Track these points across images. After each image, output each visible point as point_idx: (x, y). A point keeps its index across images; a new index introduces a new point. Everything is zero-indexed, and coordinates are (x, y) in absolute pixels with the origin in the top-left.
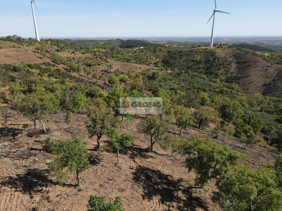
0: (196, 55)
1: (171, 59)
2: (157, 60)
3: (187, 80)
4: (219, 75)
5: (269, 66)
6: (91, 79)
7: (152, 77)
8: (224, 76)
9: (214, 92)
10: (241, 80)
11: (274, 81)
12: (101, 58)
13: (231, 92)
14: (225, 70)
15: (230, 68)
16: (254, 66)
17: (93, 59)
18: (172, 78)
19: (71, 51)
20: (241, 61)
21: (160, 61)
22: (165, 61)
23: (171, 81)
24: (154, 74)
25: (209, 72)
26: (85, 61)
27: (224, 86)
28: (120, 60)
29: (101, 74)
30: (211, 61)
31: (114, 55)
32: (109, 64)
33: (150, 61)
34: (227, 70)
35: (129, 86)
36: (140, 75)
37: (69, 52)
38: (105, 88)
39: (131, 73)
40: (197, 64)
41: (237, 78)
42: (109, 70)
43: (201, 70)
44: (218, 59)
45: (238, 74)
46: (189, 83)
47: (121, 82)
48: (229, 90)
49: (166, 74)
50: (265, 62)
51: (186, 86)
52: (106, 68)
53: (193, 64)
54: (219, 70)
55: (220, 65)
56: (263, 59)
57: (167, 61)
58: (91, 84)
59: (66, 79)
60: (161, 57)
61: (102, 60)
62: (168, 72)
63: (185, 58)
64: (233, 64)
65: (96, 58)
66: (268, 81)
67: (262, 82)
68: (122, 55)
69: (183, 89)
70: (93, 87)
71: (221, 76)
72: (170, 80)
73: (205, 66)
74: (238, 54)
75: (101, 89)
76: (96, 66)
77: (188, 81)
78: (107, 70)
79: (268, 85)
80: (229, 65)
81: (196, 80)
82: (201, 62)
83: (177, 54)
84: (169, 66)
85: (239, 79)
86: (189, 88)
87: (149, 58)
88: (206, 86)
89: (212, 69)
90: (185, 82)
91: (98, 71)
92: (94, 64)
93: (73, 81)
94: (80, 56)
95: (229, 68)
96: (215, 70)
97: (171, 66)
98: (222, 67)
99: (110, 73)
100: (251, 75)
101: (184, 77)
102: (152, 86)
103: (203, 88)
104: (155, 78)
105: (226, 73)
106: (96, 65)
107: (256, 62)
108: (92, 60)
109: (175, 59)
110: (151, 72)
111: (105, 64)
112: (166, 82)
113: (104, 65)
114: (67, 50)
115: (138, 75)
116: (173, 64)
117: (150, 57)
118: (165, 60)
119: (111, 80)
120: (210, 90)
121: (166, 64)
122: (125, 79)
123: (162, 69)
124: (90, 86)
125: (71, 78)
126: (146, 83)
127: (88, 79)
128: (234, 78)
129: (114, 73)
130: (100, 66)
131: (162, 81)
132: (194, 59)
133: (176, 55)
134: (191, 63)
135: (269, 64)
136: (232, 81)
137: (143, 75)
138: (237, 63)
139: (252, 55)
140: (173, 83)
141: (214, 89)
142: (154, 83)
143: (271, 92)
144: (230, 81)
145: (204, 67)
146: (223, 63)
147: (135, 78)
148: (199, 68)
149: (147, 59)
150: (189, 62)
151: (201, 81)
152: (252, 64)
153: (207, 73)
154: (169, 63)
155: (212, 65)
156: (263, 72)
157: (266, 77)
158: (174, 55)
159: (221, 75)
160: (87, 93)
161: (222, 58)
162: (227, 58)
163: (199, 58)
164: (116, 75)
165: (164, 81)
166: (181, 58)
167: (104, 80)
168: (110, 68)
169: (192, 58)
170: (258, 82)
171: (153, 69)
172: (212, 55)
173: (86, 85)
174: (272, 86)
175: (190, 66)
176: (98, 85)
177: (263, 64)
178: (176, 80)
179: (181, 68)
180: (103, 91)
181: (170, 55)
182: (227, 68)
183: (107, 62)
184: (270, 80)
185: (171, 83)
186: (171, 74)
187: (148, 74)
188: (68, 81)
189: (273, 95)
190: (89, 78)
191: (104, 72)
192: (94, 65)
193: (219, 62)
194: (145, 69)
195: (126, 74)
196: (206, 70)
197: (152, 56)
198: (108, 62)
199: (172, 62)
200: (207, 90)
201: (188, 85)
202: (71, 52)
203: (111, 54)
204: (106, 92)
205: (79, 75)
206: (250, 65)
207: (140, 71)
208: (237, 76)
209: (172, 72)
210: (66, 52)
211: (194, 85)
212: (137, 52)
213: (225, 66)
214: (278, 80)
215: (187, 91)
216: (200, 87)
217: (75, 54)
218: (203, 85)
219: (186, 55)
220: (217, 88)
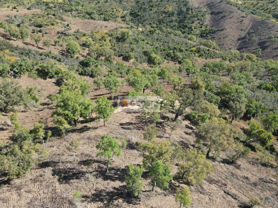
0: (168, 6)
1: (140, 10)
2: (125, 12)
3: (161, 39)
4: (194, 29)
5: (244, 17)
6: (41, 49)
7: (121, 38)
8: (198, 30)
9: (190, 51)
10: (216, 34)
11: (249, 34)
12: (54, 15)
13: (208, 50)
14: (199, 23)
15: (205, 20)
16: (229, 17)
17: (43, 16)
18: (144, 38)
19: (12, 5)
20: (215, 12)
21: (128, 13)
22: (134, 14)
23: (143, 42)
24: (123, 34)
25: (182, 25)
26: (33, 20)
27: (201, 44)
28: (80, 13)
29: (56, 38)
30: (184, 12)
31: (73, 8)
32: (66, 23)
33: (116, 14)
34: (201, 23)
35: (94, 54)
36: (107, 36)
37: (8, 7)
38: (62, 60)
39: (95, 34)
40: (169, 16)
41: (212, 32)
42: (66, 32)
43: (174, 23)
44: (192, 9)
45: (212, 26)
46: (163, 42)
47: (83, 48)
48: (206, 48)
49: (137, 32)
50: (239, 11)
51: (160, 46)
52: (63, 29)
53: (165, 17)
54: (193, 23)
55: (194, 17)
56: (238, 8)
57: (135, 13)
58: (43, 57)
59: (4, 52)
60: (129, 8)
61: (56, 18)
62: (139, 30)
63: (156, 9)
64: (207, 15)
65: (48, 14)
66: (243, 34)
67: (237, 35)
68: (82, 6)
69: (158, 51)
70: (46, 60)
71: (196, 30)
72: (142, 40)
73: (178, 18)
74: (212, 3)
75: (57, 62)
76: (50, 27)
77: (162, 41)
78: (64, 32)
79: (243, 38)
80: (203, 16)
81: (171, 39)
82: (174, 13)
83: (146, 4)
84: (138, 20)
85: (214, 33)
86: (164, 48)
87: (115, 10)
88: (182, 45)
89: (186, 21)
90: (159, 41)
91: (53, 34)
92: (46, 23)
93: (16, 53)
94: (25, 12)
95: (203, 20)
96: (188, 23)
97: (141, 19)
98: (196, 19)
99: (68, 35)
100: (226, 28)
101: (157, 35)
102: (122, 50)
103: (179, 48)
104: (125, 39)
105: (200, 26)
106: (48, 26)
107: (231, 12)
108: (42, 18)
109: (145, 10)
110: (119, 32)
111: (61, 23)
112: (138, 43)
113: (59, 24)
114: (5, 5)
115: (104, 36)
116: (143, 17)
117: (116, 8)
118: (133, 12)
119: (69, 49)
120: (186, 50)
121: (135, 17)
122: (89, 42)
123: (132, 27)
124: (42, 59)
125: (12, 49)
126: (114, 46)
127: (38, 49)
128: (209, 32)
129: (73, 35)
130: (54, 26)
131: (133, 42)
132: (165, 10)
133: (145, 6)
134: (162, 15)
135: (244, 14)
136: (206, 35)
137: (110, 36)
138: (211, 14)
139: (226, 4)
140: (146, 43)
141: (190, 48)
142: (124, 46)
143: (246, 47)
144: (205, 35)
145: (177, 20)
146: (197, 14)
147: (100, 41)
148: (172, 21)
149: (113, 12)
150: (161, 13)
151: (176, 39)
152: (227, 15)
153: (180, 27)
154: (138, 15)
155: (185, 17)
156: (238, 24)
157: (241, 30)
158: (143, 6)
159: (195, 28)
160: (38, 70)
161: (196, 8)
162: (201, 8)
163: (170, 9)
164: (76, 37)
165: (135, 43)
166: (151, 10)
167: (61, 46)
168: (67, 29)
169: (163, 9)
170: (233, 36)
171: (122, 28)
172: (185, 5)
173: (35, 58)
174: (247, 40)
175: (162, 18)
176: (53, 57)
177: (238, 14)
178: (149, 40)
179: (151, 21)
180: (61, 64)
181: (139, 6)
182: (201, 20)
183: (62, 20)
184: (245, 33)
185: (143, 44)
186: (142, 32)
187: (117, 34)
188: (8, 55)
189: (249, 50)
190: (39, 46)
191: (60, 35)
192: (46, 25)
193: (192, 13)
194: (112, 28)
195: (89, 35)
196: (179, 23)
197: (118, 7)
198: (64, 21)
199: (141, 14)
200: (184, 50)
201: (163, 45)
202: (11, 7)
203: (69, 5)
204: (64, 66)
205: (24, 43)
206: (224, 16)
207: (106, 31)
208: (211, 30)
209: (144, 29)
210: (5, 7)
211: (170, 44)
212: (100, 3)
213: (199, 17)
214: (254, 32)
215: (161, 52)
216: (176, 46)
217: (17, 10)
218: (178, 44)
219: (156, 5)
220: (194, 47)
